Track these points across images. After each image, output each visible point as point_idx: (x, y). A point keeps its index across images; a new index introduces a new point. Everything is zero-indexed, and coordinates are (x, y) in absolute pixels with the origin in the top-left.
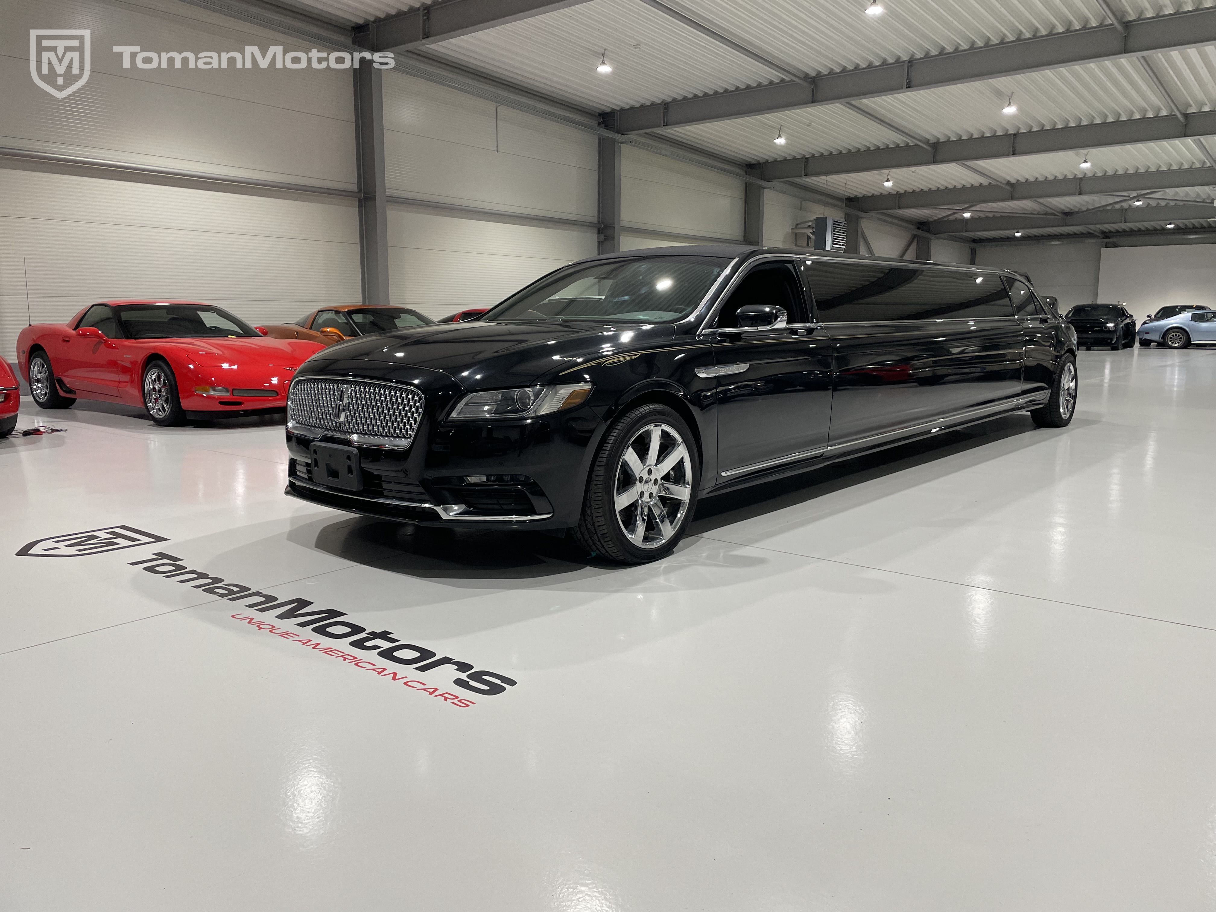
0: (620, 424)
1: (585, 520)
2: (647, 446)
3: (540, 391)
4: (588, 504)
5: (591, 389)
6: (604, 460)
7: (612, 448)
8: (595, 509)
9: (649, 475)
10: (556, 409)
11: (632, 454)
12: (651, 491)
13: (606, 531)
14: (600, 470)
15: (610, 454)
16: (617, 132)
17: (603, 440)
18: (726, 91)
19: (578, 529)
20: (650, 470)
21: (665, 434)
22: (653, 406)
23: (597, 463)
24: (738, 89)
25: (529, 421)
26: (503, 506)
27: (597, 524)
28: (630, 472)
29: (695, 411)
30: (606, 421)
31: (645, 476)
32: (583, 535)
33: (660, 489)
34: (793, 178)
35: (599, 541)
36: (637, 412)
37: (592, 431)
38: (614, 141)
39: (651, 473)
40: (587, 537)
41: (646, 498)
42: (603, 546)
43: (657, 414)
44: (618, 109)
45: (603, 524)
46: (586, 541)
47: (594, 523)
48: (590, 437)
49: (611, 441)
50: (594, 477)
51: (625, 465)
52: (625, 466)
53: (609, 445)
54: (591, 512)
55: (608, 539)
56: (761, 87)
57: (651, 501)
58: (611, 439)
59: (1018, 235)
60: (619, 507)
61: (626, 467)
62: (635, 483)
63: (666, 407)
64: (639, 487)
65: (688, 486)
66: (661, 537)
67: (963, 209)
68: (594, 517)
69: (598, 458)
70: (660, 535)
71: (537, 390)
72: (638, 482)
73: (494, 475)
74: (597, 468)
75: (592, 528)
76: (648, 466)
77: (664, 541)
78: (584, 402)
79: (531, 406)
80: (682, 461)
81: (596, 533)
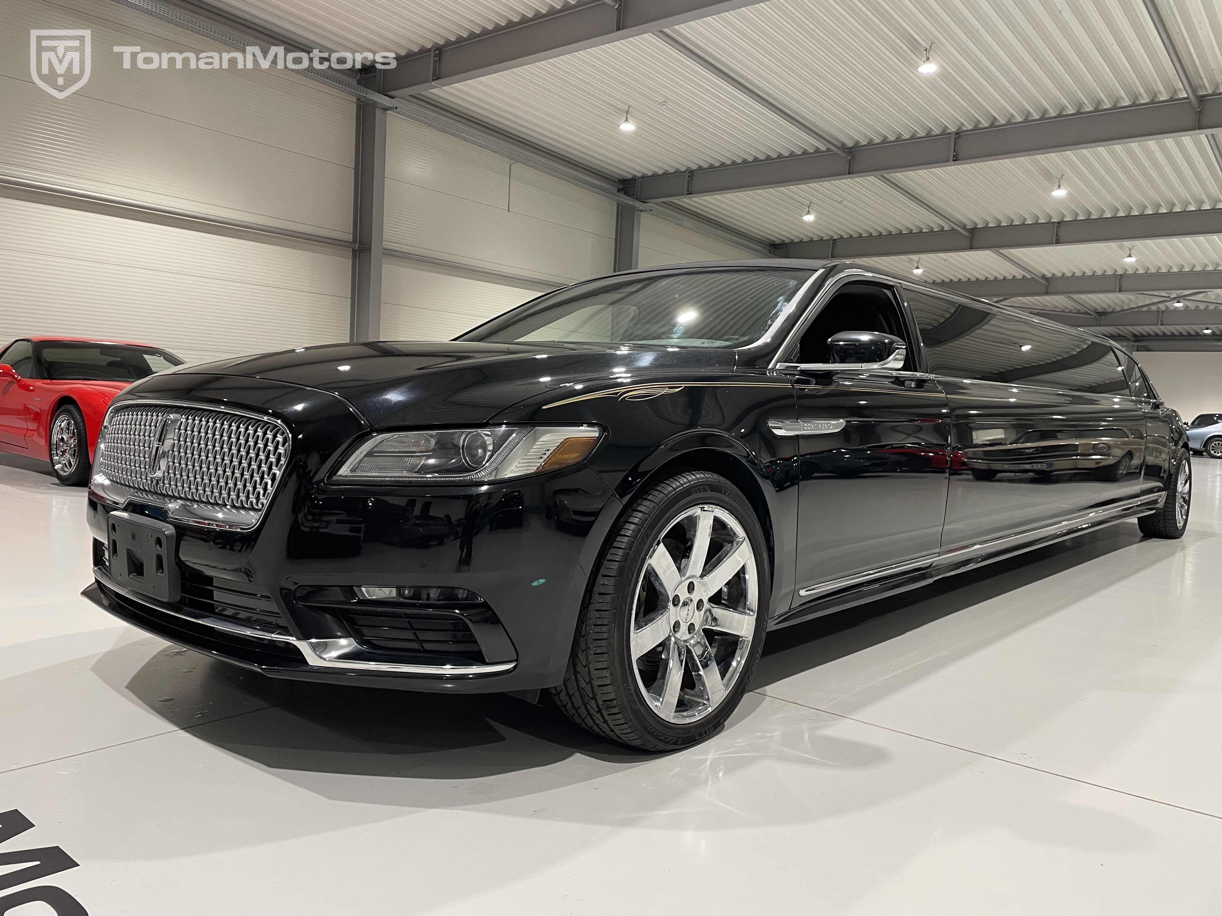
0: (647, 503)
1: (576, 673)
2: (689, 544)
3: (507, 435)
4: (583, 646)
5: (599, 438)
6: (615, 565)
7: (630, 545)
8: (595, 654)
9: (689, 592)
10: (533, 470)
11: (664, 556)
12: (692, 621)
13: (612, 696)
14: (606, 584)
15: (626, 556)
16: (637, 199)
17: (615, 531)
18: (756, 160)
19: (563, 687)
20: (691, 585)
21: (719, 525)
22: (702, 475)
23: (603, 571)
24: (768, 158)
25: (484, 488)
26: (425, 645)
27: (596, 683)
28: (658, 587)
29: (767, 489)
30: (622, 496)
31: (684, 595)
32: (570, 698)
33: (707, 620)
35: (599, 711)
36: (675, 484)
37: (596, 514)
38: (633, 208)
39: (693, 589)
40: (578, 702)
41: (683, 634)
42: (605, 721)
43: (708, 489)
44: (640, 175)
45: (609, 682)
46: (577, 709)
47: (591, 679)
48: (593, 523)
49: (629, 533)
50: (596, 597)
51: (651, 575)
52: (651, 577)
53: (626, 539)
54: (587, 660)
55: (616, 710)
56: (794, 156)
57: (690, 639)
58: (630, 529)
60: (638, 652)
61: (652, 579)
62: (665, 607)
63: (722, 479)
64: (673, 613)
65: (751, 613)
66: (705, 702)
68: (592, 670)
69: (606, 562)
70: (702, 697)
71: (500, 434)
72: (670, 604)
73: (410, 588)
74: (600, 580)
75: (588, 689)
76: (689, 578)
77: (710, 709)
78: (585, 459)
79: (487, 462)
80: (743, 570)
81: (594, 698)
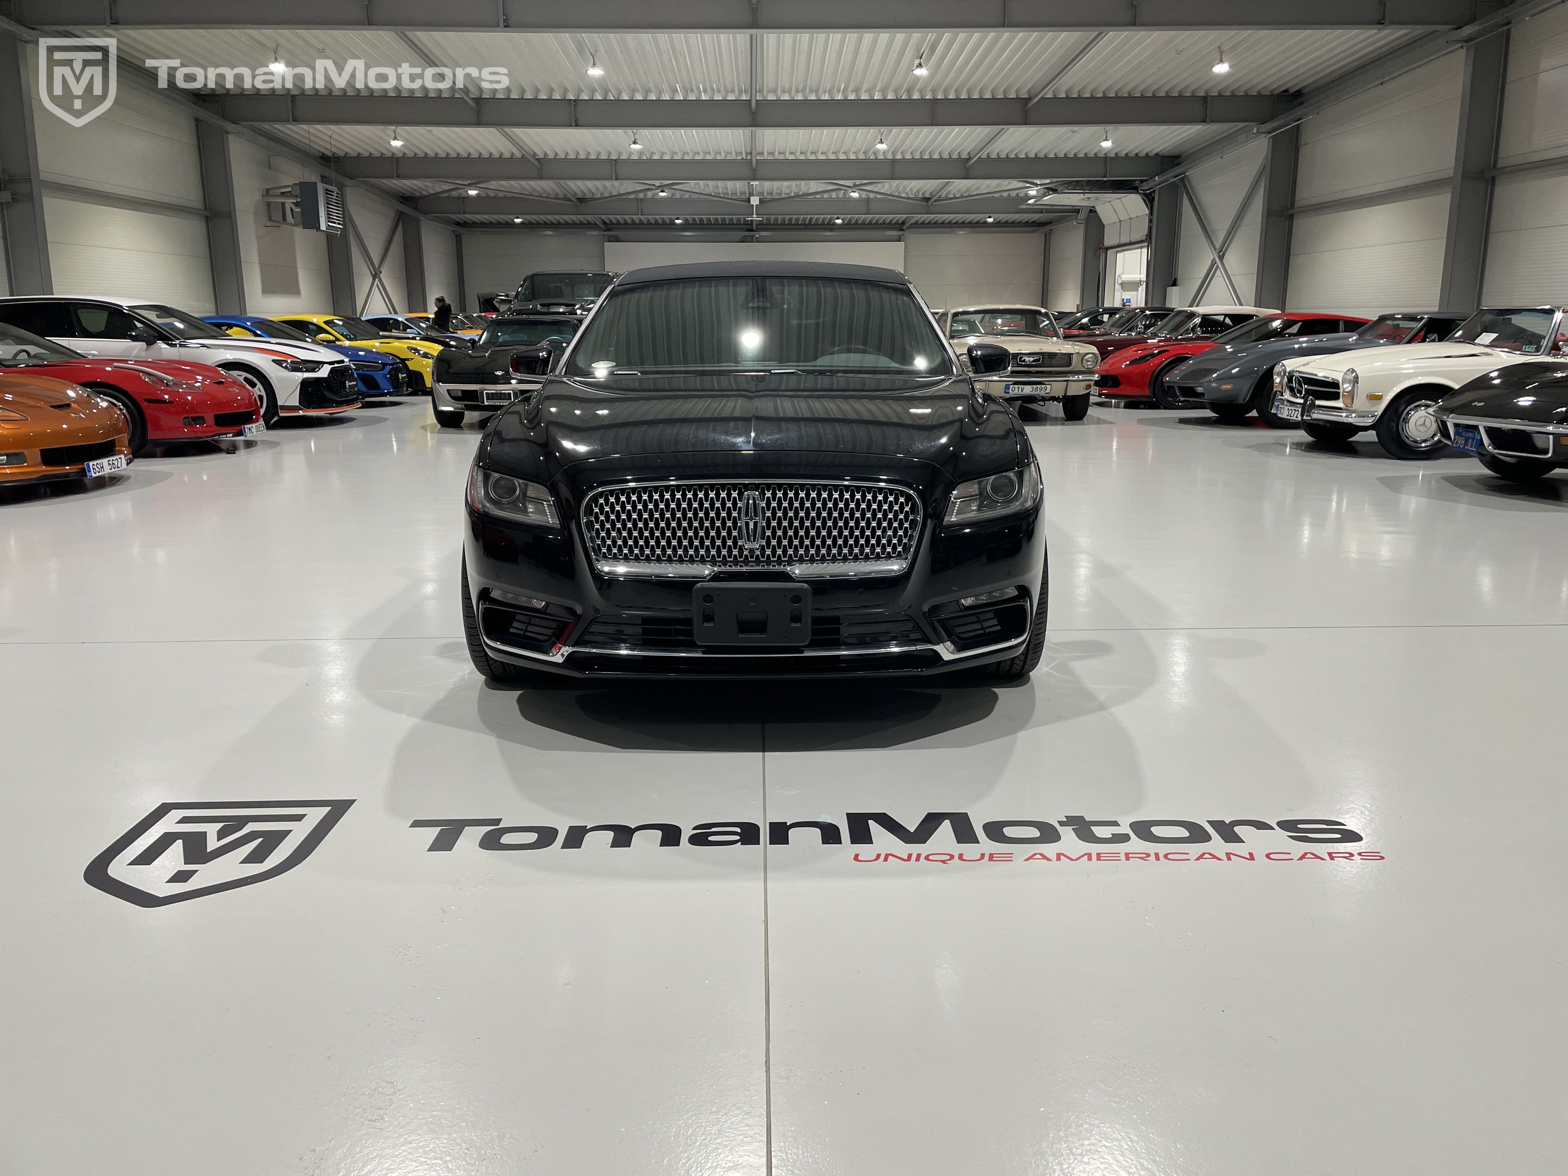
34: (259, 123)
59: (518, 221)
67: (469, 185)
